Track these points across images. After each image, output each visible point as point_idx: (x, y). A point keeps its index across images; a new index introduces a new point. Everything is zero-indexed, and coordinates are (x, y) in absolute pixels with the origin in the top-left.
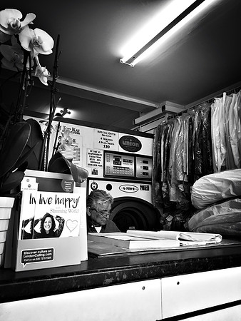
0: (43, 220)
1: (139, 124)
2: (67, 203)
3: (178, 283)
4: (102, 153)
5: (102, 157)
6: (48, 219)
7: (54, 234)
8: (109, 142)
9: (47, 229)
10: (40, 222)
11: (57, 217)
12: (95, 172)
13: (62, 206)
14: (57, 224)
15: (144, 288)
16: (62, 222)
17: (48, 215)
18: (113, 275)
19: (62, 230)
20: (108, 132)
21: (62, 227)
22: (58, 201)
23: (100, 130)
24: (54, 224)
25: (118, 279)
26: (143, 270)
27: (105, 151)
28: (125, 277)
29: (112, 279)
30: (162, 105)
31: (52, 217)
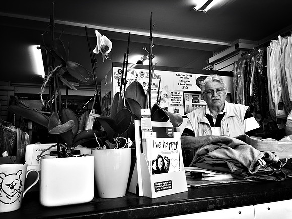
1: (213, 64)
2: (170, 145)
3: (269, 209)
4: (182, 93)
5: (182, 97)
6: (160, 159)
7: (164, 170)
8: (187, 83)
9: (160, 167)
10: (155, 163)
11: (165, 157)
12: (176, 111)
13: (167, 148)
15: (240, 213)
16: (169, 161)
17: (160, 156)
18: (214, 202)
19: (169, 167)
20: (185, 74)
21: (168, 165)
22: (164, 145)
23: (178, 73)
24: (163, 163)
25: (219, 206)
26: (238, 198)
27: (184, 92)
28: (224, 204)
29: (214, 206)
30: (234, 43)
31: (162, 157)
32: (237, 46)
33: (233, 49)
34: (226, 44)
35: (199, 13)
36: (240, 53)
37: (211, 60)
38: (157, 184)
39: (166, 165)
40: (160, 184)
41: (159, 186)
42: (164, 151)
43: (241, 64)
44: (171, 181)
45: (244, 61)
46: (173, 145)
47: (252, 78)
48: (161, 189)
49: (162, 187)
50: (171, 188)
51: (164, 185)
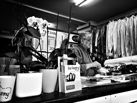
0: (69, 75)
2: (76, 69)
6: (71, 75)
7: (73, 80)
9: (71, 78)
10: (68, 76)
11: (73, 74)
14: (73, 76)
16: (75, 76)
17: (71, 73)
19: (75, 78)
21: (75, 77)
22: (73, 68)
23: (64, 33)
24: (72, 77)
25: (99, 95)
28: (101, 95)
29: (97, 95)
30: (89, 22)
31: (72, 74)
32: (90, 24)
33: (88, 25)
34: (85, 22)
35: (77, 7)
36: (91, 27)
37: (78, 29)
38: (68, 87)
39: (73, 78)
40: (69, 86)
41: (69, 88)
42: (73, 71)
44: (74, 85)
46: (77, 69)
48: (69, 89)
49: (70, 88)
50: (74, 88)
51: (71, 87)
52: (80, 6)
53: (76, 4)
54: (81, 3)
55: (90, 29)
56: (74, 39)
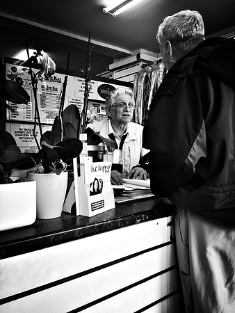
0: (94, 183)
1: (113, 70)
2: (104, 169)
4: (82, 101)
5: (83, 105)
9: (96, 189)
10: (92, 185)
11: (100, 180)
13: (102, 172)
14: (100, 184)
16: (102, 183)
17: (96, 179)
18: (140, 217)
21: (102, 186)
23: (80, 78)
24: (98, 187)
25: (144, 219)
28: (147, 218)
30: (136, 52)
32: (139, 56)
33: (134, 59)
34: (128, 52)
35: (108, 15)
36: (141, 63)
37: (111, 67)
39: (100, 187)
40: (95, 204)
43: (142, 77)
44: (104, 201)
45: (145, 74)
47: (151, 92)
48: (96, 209)
49: (97, 207)
50: (104, 206)
52: (116, 14)
53: (107, 10)
54: (117, 8)
55: (141, 68)
56: (102, 92)
